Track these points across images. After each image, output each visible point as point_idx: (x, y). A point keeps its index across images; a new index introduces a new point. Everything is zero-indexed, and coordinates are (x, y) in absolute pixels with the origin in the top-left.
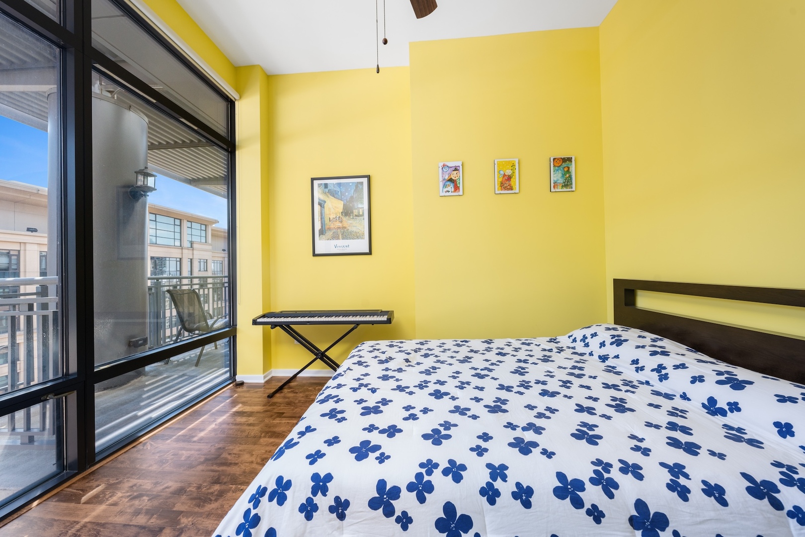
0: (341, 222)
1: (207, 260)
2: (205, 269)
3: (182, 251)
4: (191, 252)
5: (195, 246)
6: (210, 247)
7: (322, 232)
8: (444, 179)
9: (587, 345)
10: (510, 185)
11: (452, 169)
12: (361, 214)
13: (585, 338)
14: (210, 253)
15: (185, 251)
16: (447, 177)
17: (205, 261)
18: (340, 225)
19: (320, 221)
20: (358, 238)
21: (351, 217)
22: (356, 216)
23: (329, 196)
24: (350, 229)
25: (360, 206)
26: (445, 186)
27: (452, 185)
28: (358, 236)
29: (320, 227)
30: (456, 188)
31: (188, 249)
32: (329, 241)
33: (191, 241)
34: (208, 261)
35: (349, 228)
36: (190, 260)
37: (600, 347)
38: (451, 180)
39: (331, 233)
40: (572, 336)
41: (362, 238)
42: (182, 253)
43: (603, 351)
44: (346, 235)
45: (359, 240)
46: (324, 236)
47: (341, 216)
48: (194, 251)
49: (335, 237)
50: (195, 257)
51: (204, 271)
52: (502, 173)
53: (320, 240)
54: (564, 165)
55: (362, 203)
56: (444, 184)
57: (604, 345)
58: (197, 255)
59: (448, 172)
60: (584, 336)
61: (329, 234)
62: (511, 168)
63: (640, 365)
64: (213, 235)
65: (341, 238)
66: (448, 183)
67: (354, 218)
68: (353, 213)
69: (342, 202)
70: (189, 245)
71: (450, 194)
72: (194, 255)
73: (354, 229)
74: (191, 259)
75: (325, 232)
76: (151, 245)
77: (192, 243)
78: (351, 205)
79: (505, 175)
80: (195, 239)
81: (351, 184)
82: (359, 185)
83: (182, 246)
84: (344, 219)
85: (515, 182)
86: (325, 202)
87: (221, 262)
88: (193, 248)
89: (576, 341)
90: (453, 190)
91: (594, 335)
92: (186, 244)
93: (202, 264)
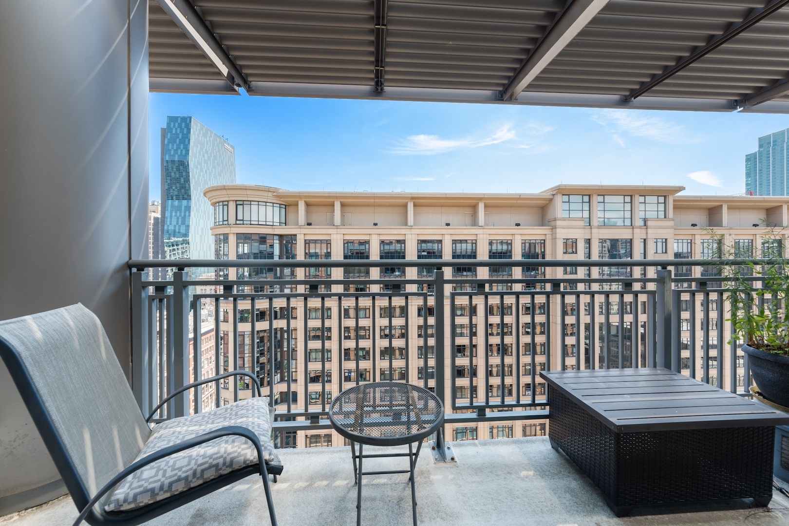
1: (666, 239)
2: (664, 251)
3: (633, 231)
4: (644, 231)
5: (649, 223)
6: (671, 223)
14: (672, 231)
15: (636, 231)
17: (664, 240)
31: (640, 227)
33: (645, 219)
34: (668, 241)
36: (643, 240)
42: (633, 233)
48: (649, 230)
50: (649, 236)
51: (663, 253)
58: (652, 234)
64: (675, 208)
70: (642, 223)
72: (649, 234)
74: (645, 240)
76: (599, 227)
77: (645, 221)
80: (649, 215)
83: (633, 224)
87: (689, 241)
88: (647, 226)
92: (639, 222)
93: (659, 244)
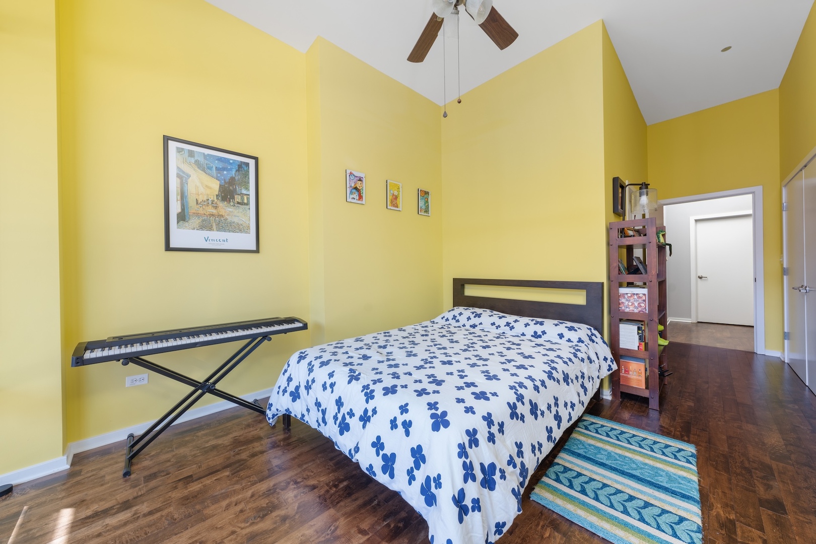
0: (216, 208)
7: (182, 217)
8: (351, 186)
9: (458, 321)
10: (396, 203)
11: (357, 178)
12: (246, 201)
13: (454, 317)
16: (353, 185)
18: (214, 211)
19: (179, 202)
20: (240, 231)
21: (232, 204)
22: (238, 203)
23: (197, 169)
24: (230, 219)
25: (244, 192)
26: (351, 193)
27: (357, 194)
28: (239, 228)
29: (179, 210)
30: (360, 197)
32: (195, 231)
35: (227, 217)
37: (468, 320)
38: (356, 188)
39: (200, 221)
40: (444, 317)
41: (247, 232)
43: (471, 322)
44: (224, 225)
45: (243, 234)
46: (186, 224)
47: (216, 200)
49: (205, 226)
52: (392, 192)
53: (178, 228)
54: (426, 196)
55: (247, 189)
56: (351, 191)
57: (470, 319)
59: (354, 181)
60: (454, 316)
61: (195, 221)
62: (397, 190)
63: (497, 325)
65: (215, 229)
66: (354, 191)
67: (236, 205)
68: (233, 198)
69: (218, 183)
71: (355, 201)
73: (236, 220)
75: (189, 219)
78: (231, 188)
79: (393, 195)
81: (231, 161)
82: (244, 166)
84: (221, 205)
85: (400, 201)
86: (189, 176)
89: (448, 320)
90: (358, 198)
91: (461, 314)
